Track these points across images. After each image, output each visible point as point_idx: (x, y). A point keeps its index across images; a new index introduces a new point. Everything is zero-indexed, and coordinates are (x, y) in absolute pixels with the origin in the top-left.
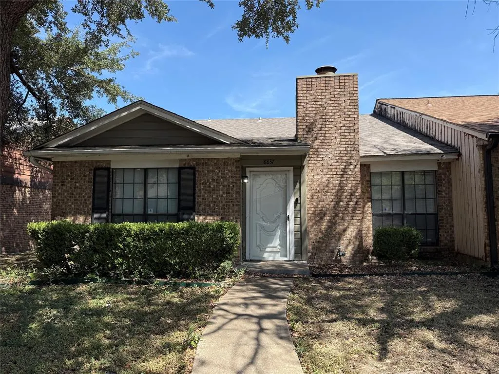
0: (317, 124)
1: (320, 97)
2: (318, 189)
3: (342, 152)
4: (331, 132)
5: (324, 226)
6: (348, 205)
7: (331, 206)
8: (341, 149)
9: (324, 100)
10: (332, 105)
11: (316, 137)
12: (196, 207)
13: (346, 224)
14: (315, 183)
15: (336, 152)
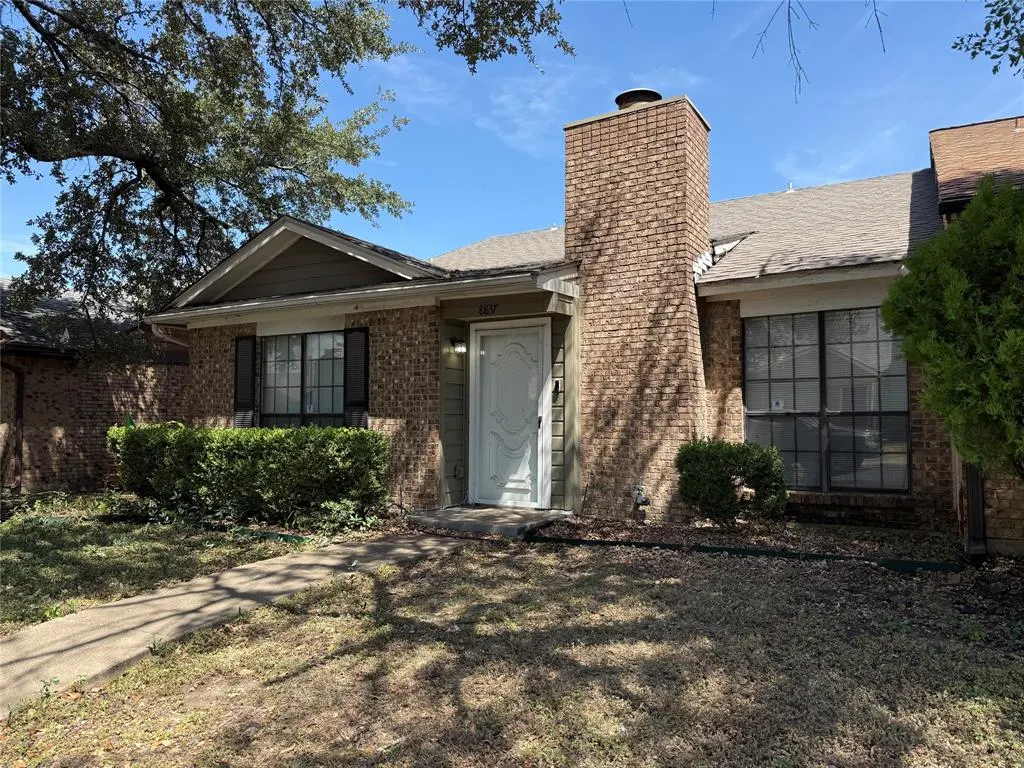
0: (601, 220)
1: (607, 162)
2: (602, 360)
3: (651, 278)
4: (628, 235)
5: (614, 439)
6: (661, 394)
7: (626, 397)
8: (649, 272)
9: (615, 167)
10: (632, 176)
11: (599, 250)
12: (370, 401)
13: (656, 437)
14: (597, 348)
15: (638, 279)
